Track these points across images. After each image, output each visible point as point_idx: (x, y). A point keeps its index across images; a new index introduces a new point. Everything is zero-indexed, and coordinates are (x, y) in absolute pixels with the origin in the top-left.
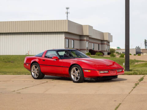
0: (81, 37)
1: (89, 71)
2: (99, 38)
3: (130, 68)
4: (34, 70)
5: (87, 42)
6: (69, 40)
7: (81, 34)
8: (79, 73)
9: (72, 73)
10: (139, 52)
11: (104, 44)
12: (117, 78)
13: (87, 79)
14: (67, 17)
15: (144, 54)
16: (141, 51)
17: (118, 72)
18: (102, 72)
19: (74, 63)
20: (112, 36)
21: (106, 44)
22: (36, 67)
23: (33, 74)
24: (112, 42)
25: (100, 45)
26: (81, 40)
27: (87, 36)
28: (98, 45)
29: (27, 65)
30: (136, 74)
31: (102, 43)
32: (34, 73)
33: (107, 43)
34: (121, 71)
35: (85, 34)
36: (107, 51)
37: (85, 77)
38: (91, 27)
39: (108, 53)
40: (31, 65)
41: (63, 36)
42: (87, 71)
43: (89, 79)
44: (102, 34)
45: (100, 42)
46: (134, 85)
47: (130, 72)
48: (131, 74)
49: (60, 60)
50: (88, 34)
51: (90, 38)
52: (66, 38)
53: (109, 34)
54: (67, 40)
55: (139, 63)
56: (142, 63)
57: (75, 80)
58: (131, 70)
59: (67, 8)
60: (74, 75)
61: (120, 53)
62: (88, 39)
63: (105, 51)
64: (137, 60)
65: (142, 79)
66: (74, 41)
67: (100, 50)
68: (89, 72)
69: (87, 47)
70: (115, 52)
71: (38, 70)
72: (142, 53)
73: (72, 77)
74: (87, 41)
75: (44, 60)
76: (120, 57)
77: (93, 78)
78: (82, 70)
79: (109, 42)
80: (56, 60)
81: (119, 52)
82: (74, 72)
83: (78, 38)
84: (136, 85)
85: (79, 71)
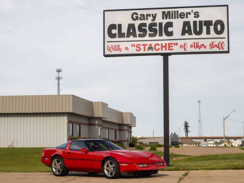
0: (90, 120)
1: (127, 165)
2: (116, 121)
3: (170, 164)
4: (55, 165)
5: (99, 128)
6: (81, 125)
7: (90, 115)
8: (114, 168)
9: (105, 167)
10: (176, 142)
11: (124, 130)
12: (157, 173)
13: (123, 174)
14: (58, 84)
15: (184, 145)
16: (179, 141)
17: (159, 166)
18: (141, 166)
19: (108, 155)
20: (135, 117)
21: (127, 130)
22: (58, 162)
23: (54, 170)
24: (135, 126)
25: (117, 132)
26: (90, 125)
27: (100, 118)
28: (114, 131)
29: (46, 159)
30: (179, 170)
31: (121, 128)
32: (55, 168)
33: (128, 128)
34: (162, 164)
35: (96, 115)
36: (128, 141)
37: (121, 172)
38: (104, 105)
39: (129, 144)
40: (52, 159)
41: (65, 119)
42: (124, 165)
43: (126, 174)
44: (120, 114)
45: (117, 127)
46: (178, 180)
47: (171, 168)
48: (172, 170)
49: (90, 153)
50: (100, 115)
51: (104, 121)
52: (69, 122)
53: (131, 114)
54: (71, 125)
55: (178, 158)
56: (183, 158)
57: (109, 176)
58: (172, 166)
59: (59, 71)
60: (107, 170)
61: (146, 144)
62: (101, 123)
63: (125, 141)
64: (175, 153)
65: (186, 174)
66: (80, 126)
67: (118, 139)
68: (125, 166)
69: (99, 134)
70: (137, 142)
71: (61, 165)
72: (181, 143)
73: (106, 172)
74: (99, 125)
75: (69, 153)
76: (151, 150)
77: (131, 173)
78: (118, 164)
79: (130, 127)
80: (85, 152)
81: (144, 143)
82: (108, 166)
83: (85, 121)
84: (181, 179)
85: (114, 165)
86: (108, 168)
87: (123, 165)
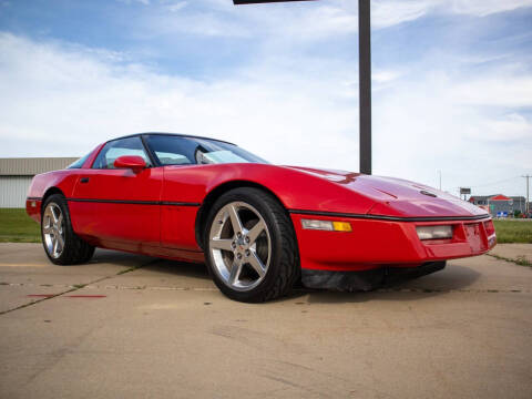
8: (261, 240)
23: (48, 241)
29: (33, 205)
32: (53, 235)
40: (44, 204)
42: (327, 226)
49: (155, 173)
73: (219, 262)
80: (134, 175)
82: (229, 232)
85: (262, 225)
86: (228, 245)
87: (315, 225)
